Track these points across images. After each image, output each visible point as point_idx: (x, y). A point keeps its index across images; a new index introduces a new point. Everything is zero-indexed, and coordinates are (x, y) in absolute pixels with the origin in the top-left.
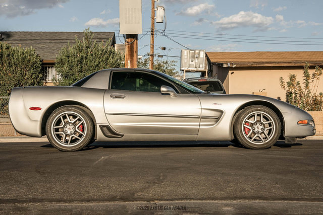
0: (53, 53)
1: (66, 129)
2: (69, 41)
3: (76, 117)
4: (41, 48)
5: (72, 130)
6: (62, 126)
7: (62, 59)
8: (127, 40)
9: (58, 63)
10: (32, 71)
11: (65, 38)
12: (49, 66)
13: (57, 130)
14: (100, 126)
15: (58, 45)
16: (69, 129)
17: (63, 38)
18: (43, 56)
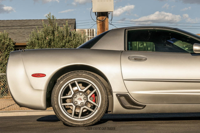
0: (24, 37)
1: (76, 100)
2: (37, 27)
3: (88, 85)
4: (13, 33)
5: (83, 101)
6: (71, 96)
7: (32, 42)
8: (99, 18)
9: (30, 45)
10: (6, 53)
11: (33, 24)
12: (21, 48)
13: (64, 101)
14: (117, 95)
15: (27, 30)
16: (80, 100)
17: (30, 24)
18: (16, 40)
